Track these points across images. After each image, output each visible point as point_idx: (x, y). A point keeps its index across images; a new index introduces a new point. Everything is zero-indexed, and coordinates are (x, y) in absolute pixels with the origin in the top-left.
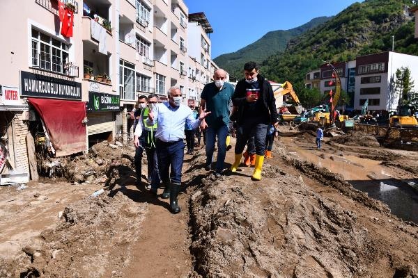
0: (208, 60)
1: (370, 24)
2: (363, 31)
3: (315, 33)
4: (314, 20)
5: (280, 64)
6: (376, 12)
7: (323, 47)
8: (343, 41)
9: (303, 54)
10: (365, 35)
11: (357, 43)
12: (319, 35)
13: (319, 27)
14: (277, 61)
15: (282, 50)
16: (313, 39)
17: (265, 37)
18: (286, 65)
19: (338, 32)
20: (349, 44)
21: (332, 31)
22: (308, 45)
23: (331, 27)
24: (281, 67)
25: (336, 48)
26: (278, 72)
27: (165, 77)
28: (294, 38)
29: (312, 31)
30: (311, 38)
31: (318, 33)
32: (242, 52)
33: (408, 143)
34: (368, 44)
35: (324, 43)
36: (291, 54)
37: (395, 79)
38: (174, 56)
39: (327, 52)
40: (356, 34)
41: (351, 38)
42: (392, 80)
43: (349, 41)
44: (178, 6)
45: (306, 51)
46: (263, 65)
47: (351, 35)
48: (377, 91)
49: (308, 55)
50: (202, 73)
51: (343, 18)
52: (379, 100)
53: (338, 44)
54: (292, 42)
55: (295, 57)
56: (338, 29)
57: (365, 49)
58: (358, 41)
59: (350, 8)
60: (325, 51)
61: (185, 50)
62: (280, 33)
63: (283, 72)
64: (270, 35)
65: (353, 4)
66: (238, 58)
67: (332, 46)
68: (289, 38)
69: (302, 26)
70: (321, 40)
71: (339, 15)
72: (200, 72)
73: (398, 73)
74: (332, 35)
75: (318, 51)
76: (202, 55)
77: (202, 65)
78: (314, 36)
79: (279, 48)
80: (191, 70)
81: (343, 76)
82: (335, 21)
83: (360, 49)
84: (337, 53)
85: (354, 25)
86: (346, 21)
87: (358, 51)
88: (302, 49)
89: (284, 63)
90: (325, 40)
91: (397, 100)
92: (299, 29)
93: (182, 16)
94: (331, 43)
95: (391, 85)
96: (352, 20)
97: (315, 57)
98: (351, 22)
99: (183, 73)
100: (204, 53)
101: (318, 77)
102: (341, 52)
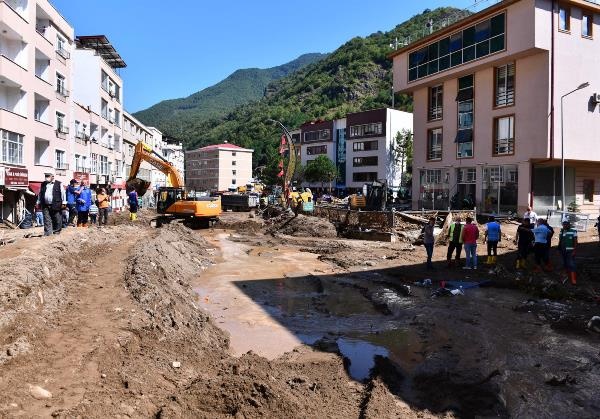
0: (117, 111)
1: (376, 68)
2: (366, 78)
3: (303, 76)
4: (304, 58)
5: (253, 119)
6: (382, 52)
7: (313, 96)
8: (340, 89)
9: (287, 106)
10: (369, 83)
11: (358, 94)
12: (308, 79)
13: (309, 67)
14: (249, 114)
15: (257, 98)
16: (300, 84)
17: (232, 77)
18: (262, 121)
19: (335, 77)
20: (349, 96)
21: (325, 75)
22: (293, 94)
23: (325, 69)
24: (255, 123)
25: (331, 99)
26: (250, 131)
27: (22, 136)
28: (275, 82)
29: (299, 73)
30: (298, 82)
31: (307, 76)
32: (196, 97)
33: (367, 230)
34: (373, 95)
35: (315, 91)
36: (269, 104)
37: (396, 145)
38: (41, 104)
39: (319, 104)
40: (357, 81)
41: (351, 86)
42: (392, 147)
43: (348, 90)
44: (51, 23)
45: (290, 101)
46: (229, 119)
47: (351, 82)
48: (373, 161)
49: (294, 108)
50: (104, 131)
51: (340, 57)
52: (376, 174)
53: (334, 93)
54: (272, 87)
55: (275, 110)
56: (334, 73)
57: (368, 102)
58: (361, 91)
59: (349, 44)
60: (316, 103)
61: (65, 93)
62: (253, 73)
63: (257, 131)
64: (239, 75)
65: (354, 40)
66: (190, 108)
67: (325, 96)
68: (268, 81)
69: (287, 65)
70: (312, 86)
71: (336, 53)
72: (99, 128)
73: (399, 137)
74: (325, 80)
75: (307, 102)
76: (104, 102)
77: (105, 117)
78: (302, 80)
79: (252, 95)
80: (81, 125)
81: (331, 140)
82: (329, 60)
83: (364, 102)
84: (333, 106)
85: (354, 68)
86: (345, 63)
87: (360, 105)
88: (285, 98)
89: (259, 118)
90: (316, 87)
91: (398, 174)
92: (282, 68)
93: (60, 39)
94: (325, 91)
95: (390, 153)
96: (352, 61)
97: (303, 111)
98: (351, 64)
99: (64, 130)
100: (107, 98)
101: (298, 140)
102: (338, 105)
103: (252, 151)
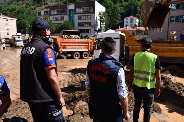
7: (30, 2)
11: (48, 3)
18: (7, 10)
20: (45, 3)
25: (38, 4)
39: (33, 5)
45: (19, 3)
49: (21, 6)
53: (38, 2)
55: (13, 6)
58: (49, 2)
60: (31, 5)
67: (35, 2)
75: (27, 4)
81: (66, 14)
84: (39, 7)
95: (96, 21)
97: (26, 7)
101: (48, 14)
102: (41, 6)
103: (16, 19)
